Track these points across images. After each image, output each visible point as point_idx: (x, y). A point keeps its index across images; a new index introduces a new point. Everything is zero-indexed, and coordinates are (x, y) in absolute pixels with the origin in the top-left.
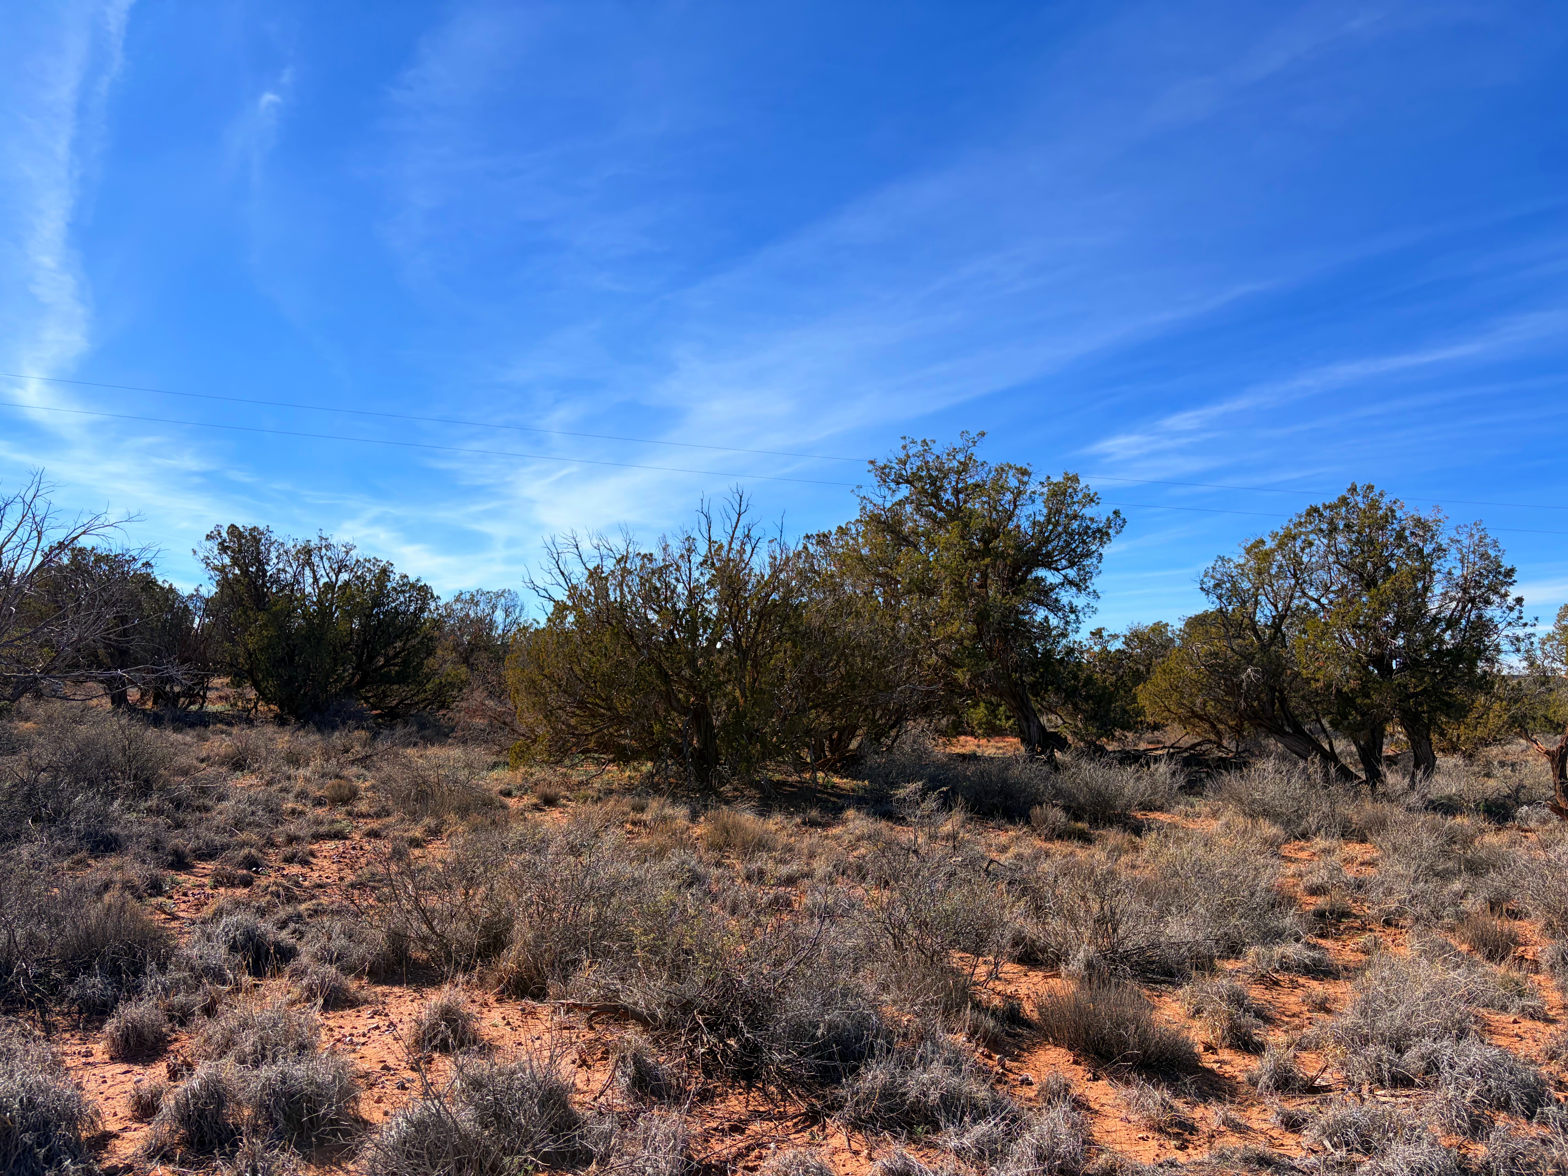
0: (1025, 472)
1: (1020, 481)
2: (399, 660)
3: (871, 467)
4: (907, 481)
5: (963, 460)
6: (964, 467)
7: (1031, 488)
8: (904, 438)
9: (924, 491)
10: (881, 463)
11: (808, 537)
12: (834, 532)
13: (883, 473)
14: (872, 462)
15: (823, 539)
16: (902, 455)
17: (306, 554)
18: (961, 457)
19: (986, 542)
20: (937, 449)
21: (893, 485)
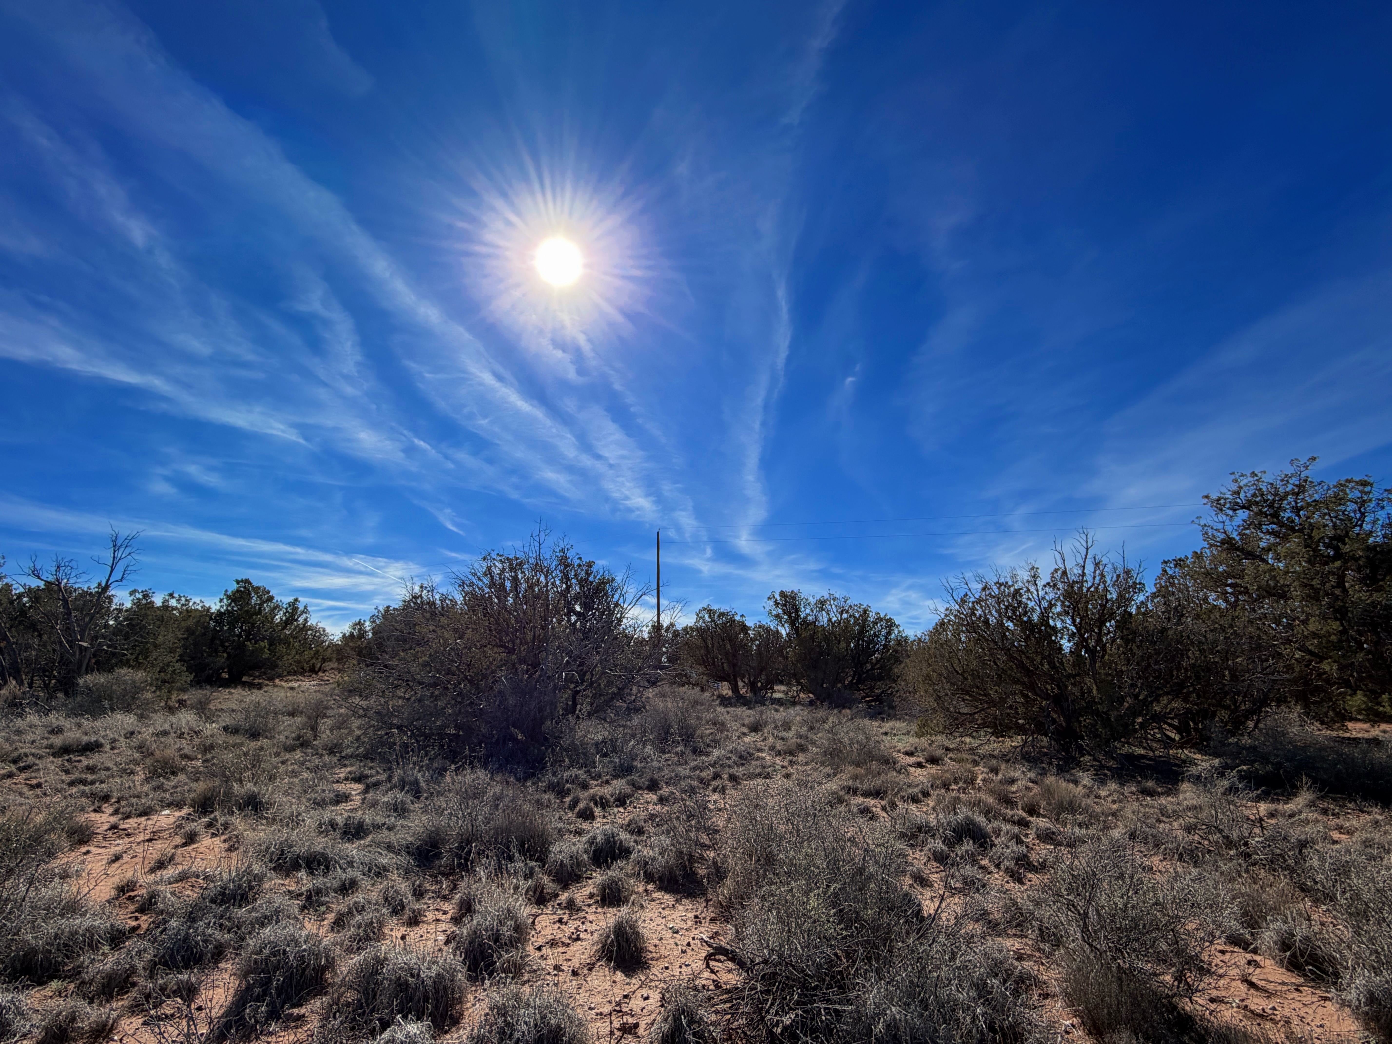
0: (1365, 483)
1: (1362, 492)
2: (878, 666)
3: (1205, 501)
4: (1243, 507)
5: (1297, 483)
6: (1301, 488)
7: (1375, 495)
8: (1233, 473)
9: (1261, 513)
10: (1214, 496)
11: (1166, 562)
12: (1190, 557)
13: (1218, 504)
14: (1207, 497)
15: (1179, 563)
16: (1235, 487)
17: (821, 604)
18: (1294, 481)
19: (1336, 549)
20: (1267, 478)
21: (1230, 512)
